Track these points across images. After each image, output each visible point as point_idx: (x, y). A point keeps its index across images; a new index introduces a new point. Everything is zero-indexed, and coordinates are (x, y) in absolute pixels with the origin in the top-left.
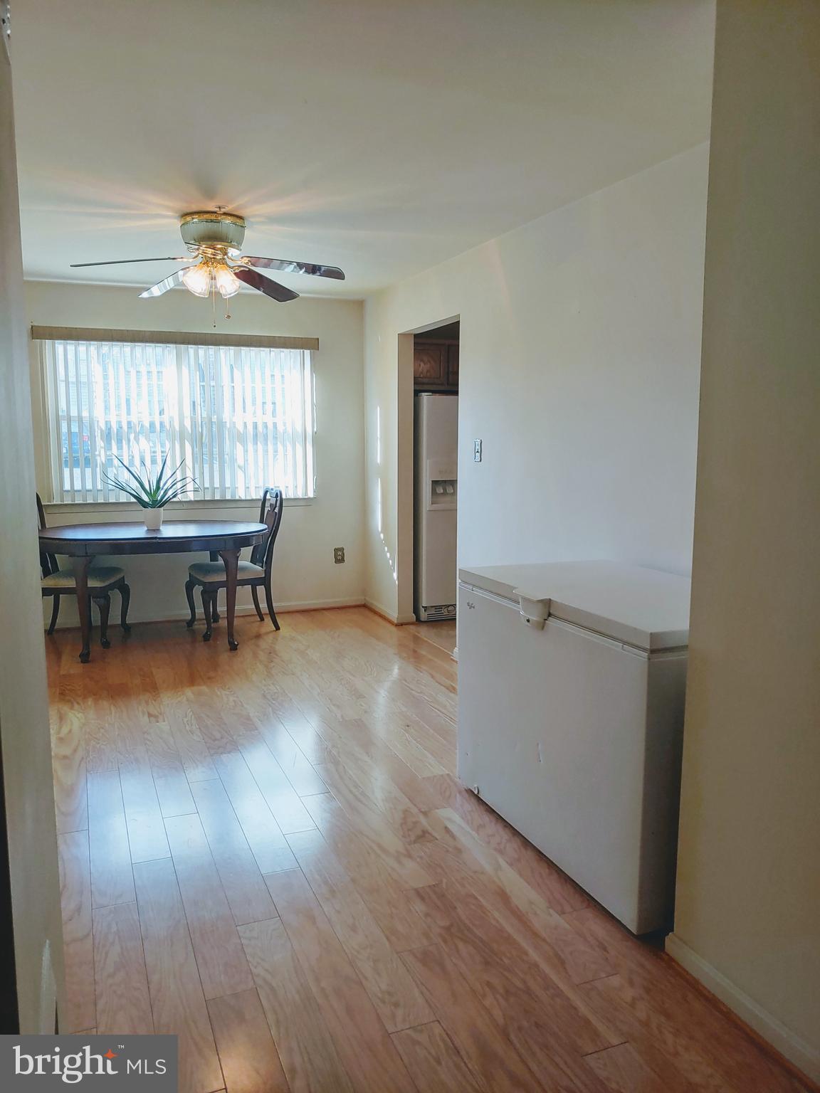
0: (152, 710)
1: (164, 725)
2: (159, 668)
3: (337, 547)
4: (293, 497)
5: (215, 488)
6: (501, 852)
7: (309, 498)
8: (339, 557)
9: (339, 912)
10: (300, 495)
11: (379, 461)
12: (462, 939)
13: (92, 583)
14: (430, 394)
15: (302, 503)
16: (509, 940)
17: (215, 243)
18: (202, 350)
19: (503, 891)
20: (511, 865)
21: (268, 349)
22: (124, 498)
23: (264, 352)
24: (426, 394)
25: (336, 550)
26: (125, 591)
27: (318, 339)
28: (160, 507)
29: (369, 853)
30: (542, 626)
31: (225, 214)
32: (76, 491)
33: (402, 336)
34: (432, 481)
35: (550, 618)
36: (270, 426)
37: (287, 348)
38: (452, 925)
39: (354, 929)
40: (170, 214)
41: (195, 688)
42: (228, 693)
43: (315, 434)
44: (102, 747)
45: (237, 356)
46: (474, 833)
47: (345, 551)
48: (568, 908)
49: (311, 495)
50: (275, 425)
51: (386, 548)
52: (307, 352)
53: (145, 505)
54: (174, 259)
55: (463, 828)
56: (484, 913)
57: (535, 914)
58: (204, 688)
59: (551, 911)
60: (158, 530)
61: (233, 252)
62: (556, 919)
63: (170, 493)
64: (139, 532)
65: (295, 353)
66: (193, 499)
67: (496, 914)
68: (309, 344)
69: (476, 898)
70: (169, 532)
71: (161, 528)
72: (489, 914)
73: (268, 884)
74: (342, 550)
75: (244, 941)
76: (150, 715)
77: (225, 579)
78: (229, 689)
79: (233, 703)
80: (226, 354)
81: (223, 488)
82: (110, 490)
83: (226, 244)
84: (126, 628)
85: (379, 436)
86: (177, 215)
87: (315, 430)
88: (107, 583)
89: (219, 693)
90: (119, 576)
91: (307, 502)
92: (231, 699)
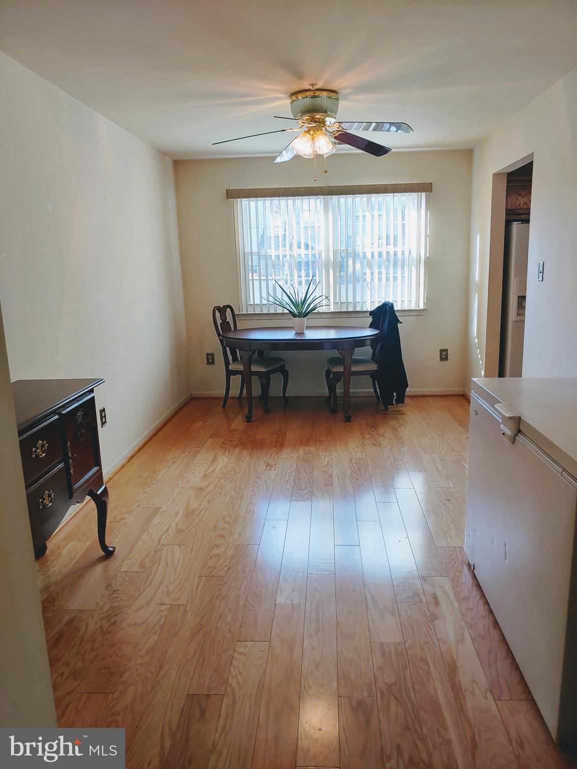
0: (272, 462)
1: (272, 474)
2: (292, 430)
3: (442, 348)
4: (407, 309)
5: (356, 302)
6: (471, 626)
7: (420, 310)
8: (444, 355)
9: (313, 648)
10: (413, 307)
11: (477, 279)
12: (396, 699)
13: (254, 368)
14: (521, 222)
15: (414, 313)
16: (437, 712)
17: (314, 114)
18: (343, 199)
19: (454, 663)
20: (473, 640)
21: (392, 195)
22: (280, 310)
23: (388, 198)
24: (516, 223)
25: (441, 351)
26: (286, 375)
27: (432, 183)
28: (304, 317)
29: (362, 603)
30: (513, 440)
31: (317, 90)
32: (256, 305)
33: (496, 175)
34: (518, 296)
35: (519, 434)
36: (392, 253)
37: (406, 192)
38: (395, 684)
39: (317, 666)
40: (282, 95)
41: (307, 448)
42: (327, 454)
43: (427, 260)
44: (227, 484)
45: (369, 200)
46: (456, 604)
47: (448, 352)
48: (506, 696)
49: (421, 307)
50: (395, 253)
51: (478, 351)
52: (424, 194)
53: (294, 316)
54: (283, 130)
55: (448, 597)
56: (428, 679)
57: (473, 693)
58: (313, 449)
59: (489, 694)
60: (302, 334)
61: (329, 121)
62: (489, 703)
63: (312, 306)
64: (289, 335)
65: (414, 196)
66: (333, 311)
67: (438, 685)
68: (424, 188)
69: (429, 665)
70: (310, 335)
71: (305, 332)
72: (431, 681)
73: (276, 612)
74: (446, 350)
75: (236, 655)
76: (268, 465)
77: (343, 370)
78: (329, 451)
79: (326, 463)
80: (360, 200)
81: (355, 303)
82: (271, 304)
83: (323, 114)
84: (286, 399)
85: (478, 258)
86: (287, 96)
87: (428, 255)
88: (269, 369)
89: (321, 454)
90: (281, 364)
91: (418, 313)
92: (327, 459)
